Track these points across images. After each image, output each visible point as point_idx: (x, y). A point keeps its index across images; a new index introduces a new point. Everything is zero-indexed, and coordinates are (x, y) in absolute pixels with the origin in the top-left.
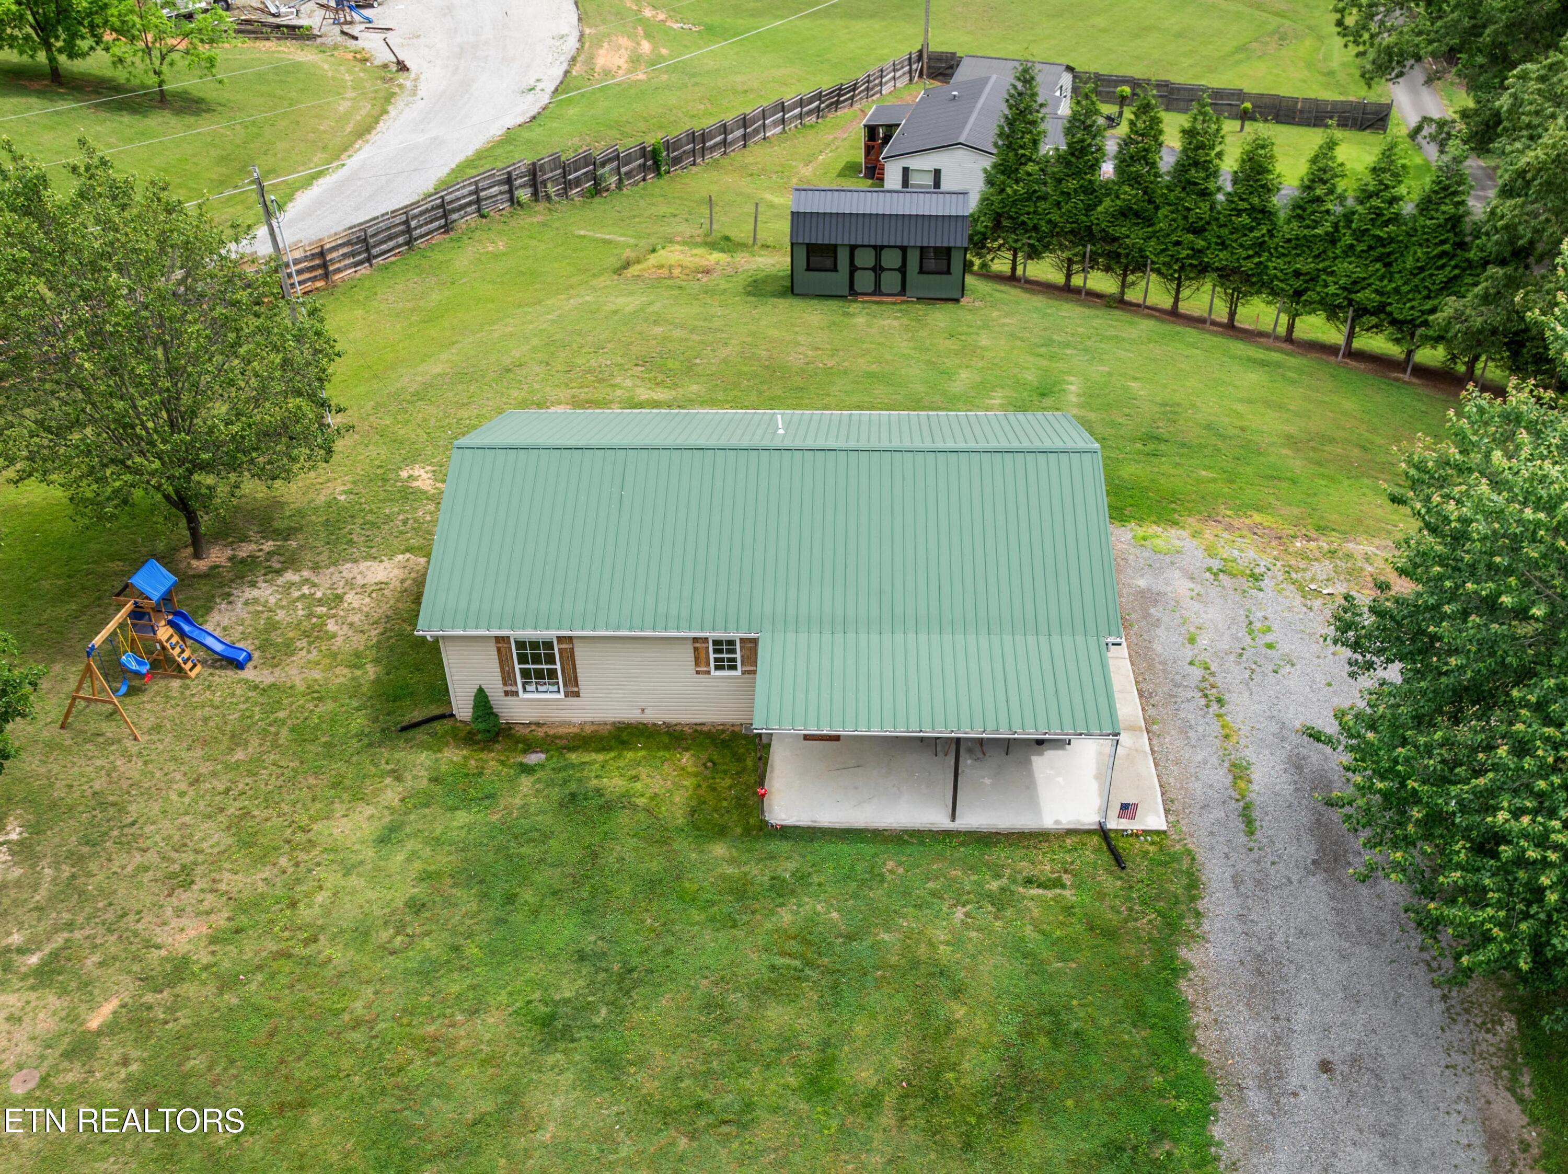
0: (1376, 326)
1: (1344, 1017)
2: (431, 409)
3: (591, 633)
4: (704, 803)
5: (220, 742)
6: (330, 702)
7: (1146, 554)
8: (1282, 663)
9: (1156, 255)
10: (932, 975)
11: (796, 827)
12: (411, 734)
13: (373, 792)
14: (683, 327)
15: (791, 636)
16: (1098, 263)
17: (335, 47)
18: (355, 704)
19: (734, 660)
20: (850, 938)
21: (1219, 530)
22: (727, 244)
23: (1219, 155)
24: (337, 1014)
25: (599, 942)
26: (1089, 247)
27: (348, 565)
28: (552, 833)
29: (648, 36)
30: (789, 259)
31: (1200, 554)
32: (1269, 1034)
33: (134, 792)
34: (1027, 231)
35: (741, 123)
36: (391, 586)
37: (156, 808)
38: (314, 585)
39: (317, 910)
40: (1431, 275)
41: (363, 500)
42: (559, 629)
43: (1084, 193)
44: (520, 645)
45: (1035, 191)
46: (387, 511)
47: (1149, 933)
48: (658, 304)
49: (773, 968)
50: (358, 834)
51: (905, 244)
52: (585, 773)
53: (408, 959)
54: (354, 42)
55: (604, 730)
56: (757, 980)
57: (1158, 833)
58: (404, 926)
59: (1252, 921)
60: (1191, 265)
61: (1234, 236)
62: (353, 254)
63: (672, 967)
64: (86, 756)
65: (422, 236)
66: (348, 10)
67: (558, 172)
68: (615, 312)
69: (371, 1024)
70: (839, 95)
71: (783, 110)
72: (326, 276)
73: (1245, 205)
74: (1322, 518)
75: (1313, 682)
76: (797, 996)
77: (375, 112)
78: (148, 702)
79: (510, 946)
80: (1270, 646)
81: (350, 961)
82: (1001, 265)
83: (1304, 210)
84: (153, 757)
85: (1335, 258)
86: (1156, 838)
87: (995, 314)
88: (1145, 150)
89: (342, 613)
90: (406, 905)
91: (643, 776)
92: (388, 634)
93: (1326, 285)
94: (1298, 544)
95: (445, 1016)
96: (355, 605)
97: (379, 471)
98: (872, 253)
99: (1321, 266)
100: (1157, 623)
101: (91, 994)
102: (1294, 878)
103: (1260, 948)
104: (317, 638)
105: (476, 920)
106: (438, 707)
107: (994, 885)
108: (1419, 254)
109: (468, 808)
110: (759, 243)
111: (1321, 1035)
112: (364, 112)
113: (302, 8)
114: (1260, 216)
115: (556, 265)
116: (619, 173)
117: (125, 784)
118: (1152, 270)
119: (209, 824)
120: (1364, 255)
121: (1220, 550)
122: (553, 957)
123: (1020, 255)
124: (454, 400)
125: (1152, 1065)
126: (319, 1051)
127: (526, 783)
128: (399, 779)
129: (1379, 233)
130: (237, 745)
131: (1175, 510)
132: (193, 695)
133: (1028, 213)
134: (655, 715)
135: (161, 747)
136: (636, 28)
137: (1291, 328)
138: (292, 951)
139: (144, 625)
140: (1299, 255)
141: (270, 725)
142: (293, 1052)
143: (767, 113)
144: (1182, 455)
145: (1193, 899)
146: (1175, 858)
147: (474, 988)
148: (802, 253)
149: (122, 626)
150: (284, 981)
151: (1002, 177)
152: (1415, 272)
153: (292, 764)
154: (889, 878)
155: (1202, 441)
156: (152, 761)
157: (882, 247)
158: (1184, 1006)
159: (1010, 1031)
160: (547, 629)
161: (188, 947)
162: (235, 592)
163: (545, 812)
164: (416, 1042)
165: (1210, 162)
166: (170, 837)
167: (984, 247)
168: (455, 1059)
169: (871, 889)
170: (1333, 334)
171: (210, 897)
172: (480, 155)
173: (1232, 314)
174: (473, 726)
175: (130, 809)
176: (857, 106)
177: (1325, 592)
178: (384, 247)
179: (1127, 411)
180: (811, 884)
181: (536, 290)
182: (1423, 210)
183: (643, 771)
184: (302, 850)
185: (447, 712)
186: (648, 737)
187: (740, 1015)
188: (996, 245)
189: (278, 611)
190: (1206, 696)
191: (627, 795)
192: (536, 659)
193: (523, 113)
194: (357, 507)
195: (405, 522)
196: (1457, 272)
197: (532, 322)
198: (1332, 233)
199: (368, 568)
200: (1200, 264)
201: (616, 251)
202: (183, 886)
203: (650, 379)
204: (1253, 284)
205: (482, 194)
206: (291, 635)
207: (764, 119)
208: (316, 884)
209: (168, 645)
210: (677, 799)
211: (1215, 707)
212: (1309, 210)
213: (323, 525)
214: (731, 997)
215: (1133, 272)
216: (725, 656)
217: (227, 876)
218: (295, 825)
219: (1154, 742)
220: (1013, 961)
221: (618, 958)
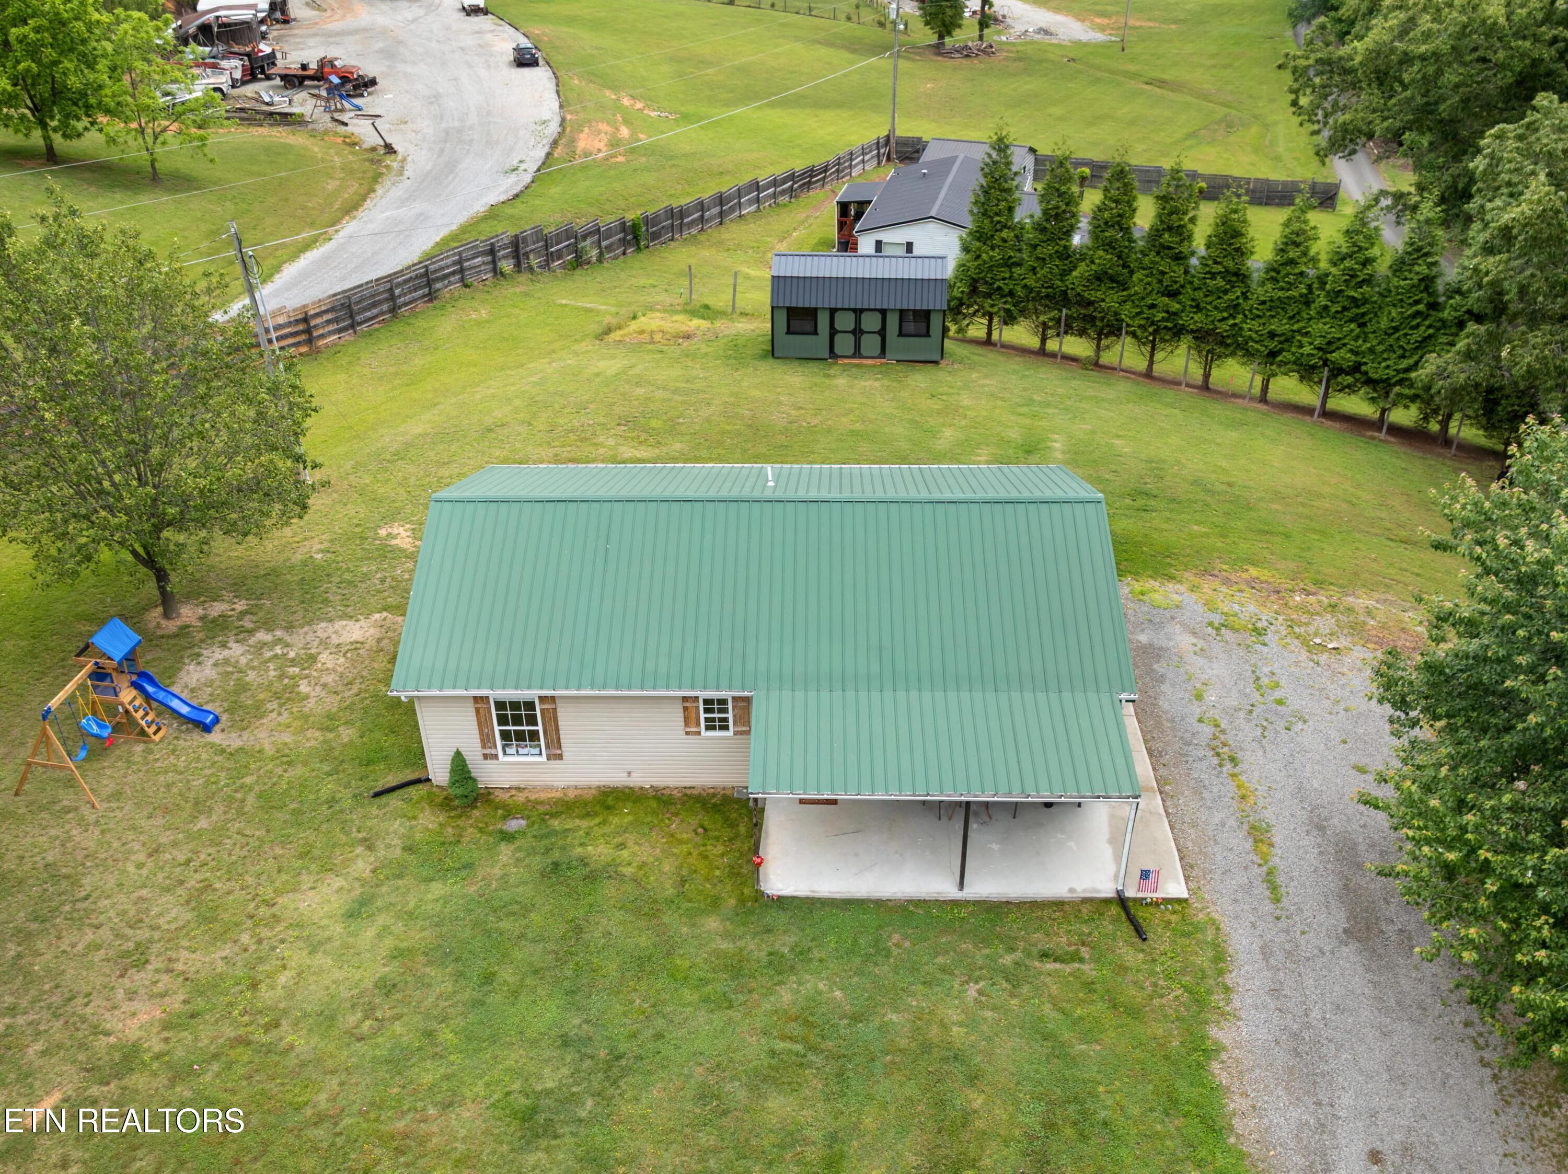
0: (1348, 386)
1: (1391, 1101)
2: (411, 469)
3: (574, 693)
4: (695, 872)
5: (182, 809)
6: (300, 766)
7: (1145, 609)
8: (1294, 720)
9: (1132, 318)
10: (945, 1060)
11: (794, 898)
12: (384, 799)
13: (343, 862)
14: (664, 389)
15: (786, 694)
16: (1072, 328)
17: (326, 132)
18: (326, 768)
19: (726, 720)
20: (855, 1018)
21: (1217, 583)
22: (706, 312)
23: (1193, 220)
24: (298, 1108)
25: (585, 1026)
26: (1064, 311)
27: (323, 625)
28: (533, 905)
29: (627, 122)
30: (769, 325)
31: (1200, 608)
32: (1312, 1122)
33: (88, 864)
34: (1003, 296)
35: (717, 201)
36: (367, 646)
37: (111, 881)
38: (287, 645)
39: (279, 992)
40: (1406, 335)
41: (340, 559)
42: (542, 688)
43: (1060, 258)
44: (500, 705)
45: (1010, 257)
46: (365, 569)
47: (1176, 1011)
48: (640, 367)
49: (773, 1053)
50: (326, 908)
51: (885, 307)
52: (569, 840)
53: (377, 1046)
54: (344, 128)
55: (589, 795)
56: (755, 1068)
57: (1179, 901)
58: (373, 1009)
59: (1285, 996)
60: (1166, 327)
61: (1209, 299)
62: (336, 320)
63: (663, 1053)
64: (40, 825)
65: (406, 304)
66: (338, 99)
67: (540, 244)
68: (597, 375)
69: (335, 1119)
70: (811, 176)
71: (758, 189)
72: (310, 341)
73: (1219, 268)
74: (1318, 572)
75: (1328, 739)
76: (800, 1085)
77: (362, 191)
78: (109, 767)
79: (488, 1030)
80: (1280, 702)
81: (315, 1048)
82: (977, 330)
83: (1278, 273)
84: (111, 826)
85: (1310, 319)
86: (1177, 907)
87: (974, 375)
88: (1119, 215)
89: (315, 674)
90: (376, 986)
91: (630, 844)
92: (363, 695)
93: (1301, 346)
94: (1298, 598)
95: (416, 1110)
96: (330, 665)
97: (357, 530)
98: (852, 316)
99: (1295, 327)
100: (1161, 679)
101: (31, 1086)
102: (1327, 948)
103: (1295, 1026)
104: (289, 699)
105: (451, 1002)
106: (413, 772)
107: (1008, 960)
108: (1394, 314)
109: (444, 879)
110: (738, 311)
111: (1368, 1122)
112: (351, 190)
113: (295, 98)
114: (1234, 279)
115: (538, 331)
116: (600, 247)
117: (80, 856)
118: (1127, 333)
119: (167, 898)
120: (1338, 316)
121: (1220, 604)
122: (534, 1043)
123: (996, 320)
124: (435, 459)
125: (1188, 1158)
126: (277, 1151)
127: (506, 852)
128: (370, 848)
129: (1352, 293)
130: (200, 812)
131: (1170, 565)
132: (156, 760)
133: (1004, 279)
134: (642, 778)
135: (120, 815)
136: (614, 115)
137: (1265, 388)
138: (251, 1037)
139: (107, 687)
140: (1273, 317)
141: (236, 791)
142: (249, 1152)
143: (743, 192)
144: (1171, 511)
145: (1220, 973)
146: (1198, 928)
147: (447, 1077)
148: (782, 317)
149: (82, 687)
150: (241, 1071)
151: (978, 244)
152: (1390, 331)
153: (258, 833)
154: (895, 953)
155: (1191, 496)
156: (109, 830)
157: (862, 311)
158: (1217, 1090)
159: (1033, 1122)
160: (529, 688)
161: (139, 1033)
162: (205, 652)
163: (525, 883)
164: (384, 1139)
165: (1184, 226)
166: (125, 912)
167: (959, 313)
168: (427, 1159)
169: (876, 964)
170: (1308, 395)
171: (165, 978)
172: (464, 229)
173: (1207, 376)
174: (450, 791)
175: (83, 881)
176: (828, 187)
177: (1330, 646)
178: (368, 314)
179: (1113, 467)
180: (811, 959)
181: (518, 355)
182: (1396, 271)
183: (630, 838)
184: (265, 926)
185: (423, 777)
186: (635, 802)
187: (738, 1107)
188: (971, 310)
189: (249, 672)
190: (1218, 755)
191: (614, 863)
192: (517, 720)
193: (507, 192)
194: (334, 565)
195: (383, 581)
196: (1431, 331)
197: (513, 384)
198: (1306, 295)
199: (344, 627)
200: (1175, 326)
201: (597, 319)
202: (136, 966)
203: (633, 439)
204: (1228, 345)
205: (466, 264)
206: (261, 696)
207: (740, 197)
208: (279, 963)
209: (131, 708)
210: (667, 868)
211: (1228, 766)
212: (1283, 272)
213: (298, 584)
214: (729, 1087)
215: (1107, 336)
216: (716, 715)
217: (184, 954)
218: (259, 899)
219: (1168, 803)
220: (1032, 1043)
221: (605, 1043)
